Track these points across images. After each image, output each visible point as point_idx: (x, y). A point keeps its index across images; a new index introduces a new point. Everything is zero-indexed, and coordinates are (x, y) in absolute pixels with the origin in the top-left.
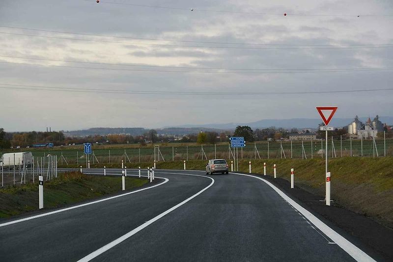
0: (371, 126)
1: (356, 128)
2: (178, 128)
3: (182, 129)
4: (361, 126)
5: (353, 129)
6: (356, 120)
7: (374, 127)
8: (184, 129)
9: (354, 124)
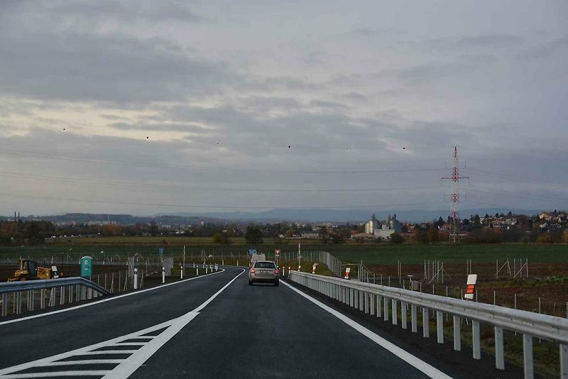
0: (388, 225)
1: (373, 227)
2: (174, 217)
3: (177, 217)
4: (379, 225)
5: (370, 227)
6: (374, 220)
7: (392, 226)
8: (180, 217)
9: (371, 223)
